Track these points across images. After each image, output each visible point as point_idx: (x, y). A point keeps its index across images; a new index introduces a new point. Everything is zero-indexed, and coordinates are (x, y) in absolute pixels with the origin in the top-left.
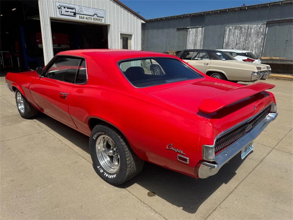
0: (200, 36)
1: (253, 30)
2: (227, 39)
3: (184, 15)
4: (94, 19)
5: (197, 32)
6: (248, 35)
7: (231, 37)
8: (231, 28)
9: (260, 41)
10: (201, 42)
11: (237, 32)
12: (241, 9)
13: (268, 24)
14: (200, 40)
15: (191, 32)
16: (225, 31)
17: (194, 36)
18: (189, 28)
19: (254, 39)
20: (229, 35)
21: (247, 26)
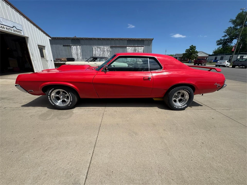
0: (80, 50)
1: (105, 49)
2: (94, 53)
3: (67, 38)
4: (14, 31)
5: (77, 48)
6: (104, 51)
7: (96, 52)
8: (95, 47)
9: (109, 54)
10: (81, 53)
11: (99, 49)
12: (98, 39)
13: (111, 47)
14: (79, 52)
15: (73, 48)
16: (93, 48)
17: (75, 50)
18: (72, 46)
19: (107, 53)
20: (95, 51)
21: (103, 47)
